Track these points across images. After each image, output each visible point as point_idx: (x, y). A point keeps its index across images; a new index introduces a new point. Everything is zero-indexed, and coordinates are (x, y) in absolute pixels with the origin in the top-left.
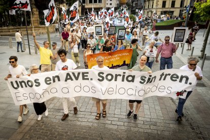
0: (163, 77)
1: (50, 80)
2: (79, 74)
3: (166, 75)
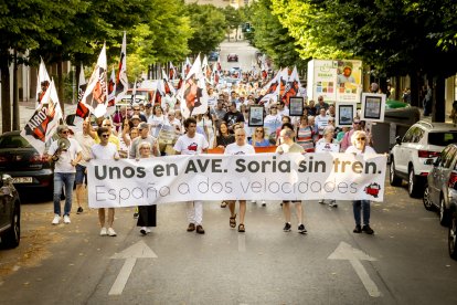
0: (340, 166)
1: (163, 169)
2: (207, 161)
3: (344, 164)
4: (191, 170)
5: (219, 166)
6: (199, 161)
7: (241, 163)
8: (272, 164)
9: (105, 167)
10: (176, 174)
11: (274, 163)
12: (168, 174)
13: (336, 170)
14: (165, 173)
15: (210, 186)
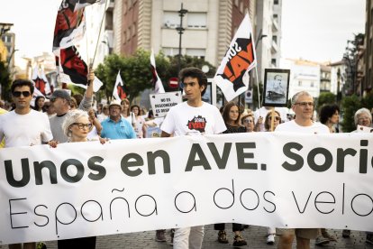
4: (197, 163)
5: (251, 156)
6: (212, 146)
7: (293, 150)
8: (358, 155)
9: (25, 162)
10: (167, 169)
11: (364, 153)
12: (152, 171)
14: (145, 168)
15: (237, 196)
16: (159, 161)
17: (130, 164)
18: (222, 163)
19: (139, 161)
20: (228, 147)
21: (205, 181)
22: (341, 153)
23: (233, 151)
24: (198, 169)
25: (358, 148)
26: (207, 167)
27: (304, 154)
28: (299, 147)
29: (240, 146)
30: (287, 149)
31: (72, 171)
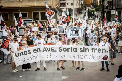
3: (95, 49)
4: (45, 50)
5: (54, 49)
7: (60, 49)
8: (71, 49)
11: (72, 49)
13: (93, 52)
15: (51, 56)
16: (39, 50)
17: (35, 51)
18: (49, 51)
19: (36, 50)
20: (50, 48)
21: (46, 53)
22: (68, 49)
23: (51, 49)
24: (45, 51)
25: (71, 48)
26: (46, 51)
27: (62, 49)
28: (61, 48)
29: (52, 48)
30: (60, 48)
31: (26, 53)
